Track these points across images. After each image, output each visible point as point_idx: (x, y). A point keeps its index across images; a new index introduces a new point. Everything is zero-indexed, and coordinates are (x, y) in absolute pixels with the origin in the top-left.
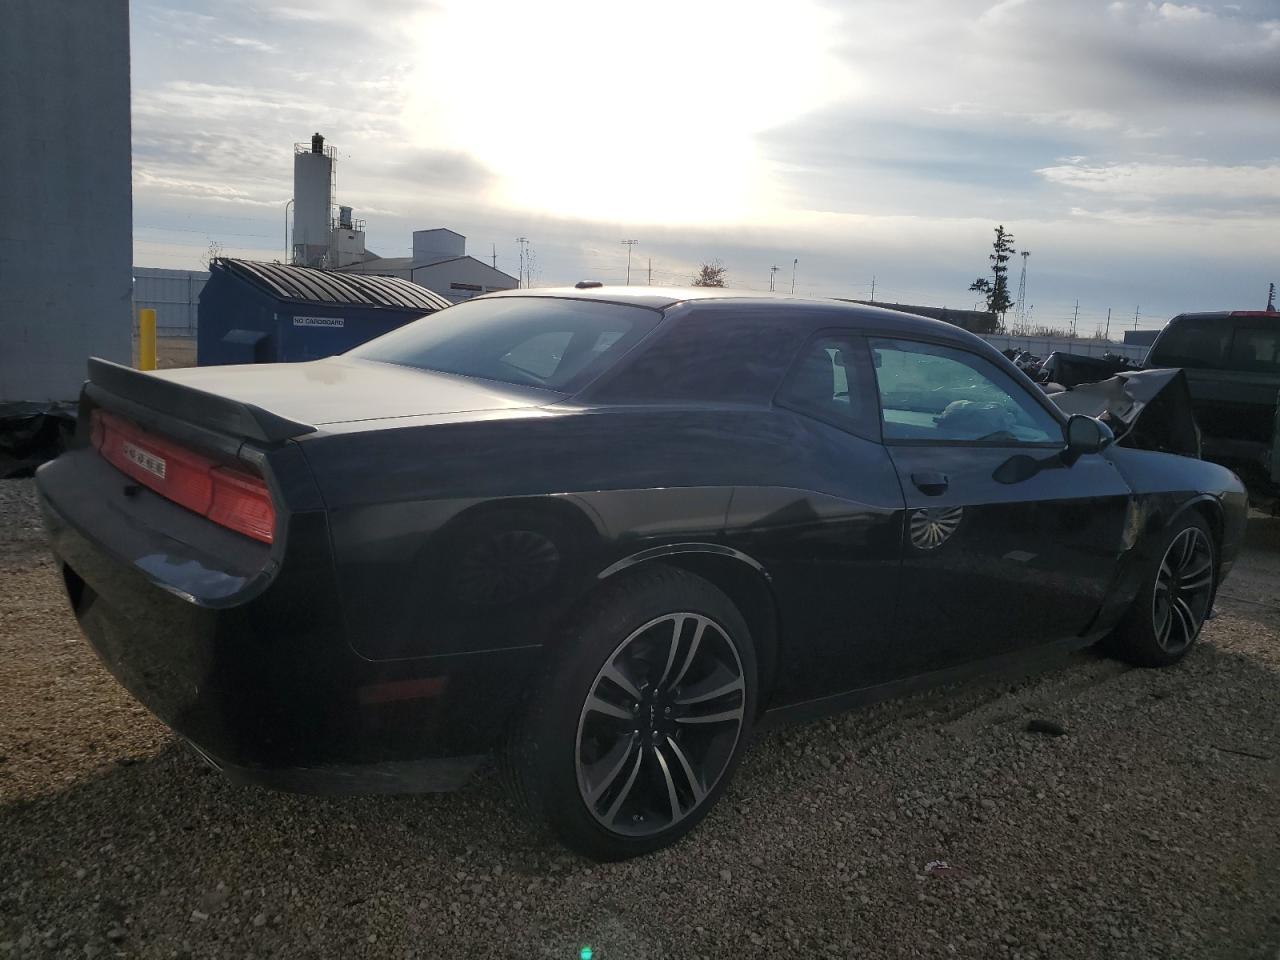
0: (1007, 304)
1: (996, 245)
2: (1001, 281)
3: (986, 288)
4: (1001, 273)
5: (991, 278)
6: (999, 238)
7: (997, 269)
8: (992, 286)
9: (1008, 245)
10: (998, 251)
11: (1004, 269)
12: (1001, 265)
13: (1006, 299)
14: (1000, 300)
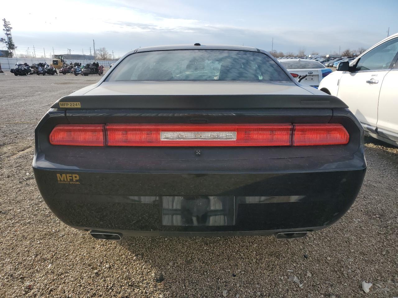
0: (14, 47)
1: (5, 26)
2: (10, 39)
3: (5, 42)
4: (9, 36)
5: (6, 38)
6: (5, 23)
7: (8, 35)
8: (7, 40)
9: (9, 26)
10: (6, 28)
11: (10, 34)
12: (8, 33)
13: (13, 45)
14: (11, 46)
